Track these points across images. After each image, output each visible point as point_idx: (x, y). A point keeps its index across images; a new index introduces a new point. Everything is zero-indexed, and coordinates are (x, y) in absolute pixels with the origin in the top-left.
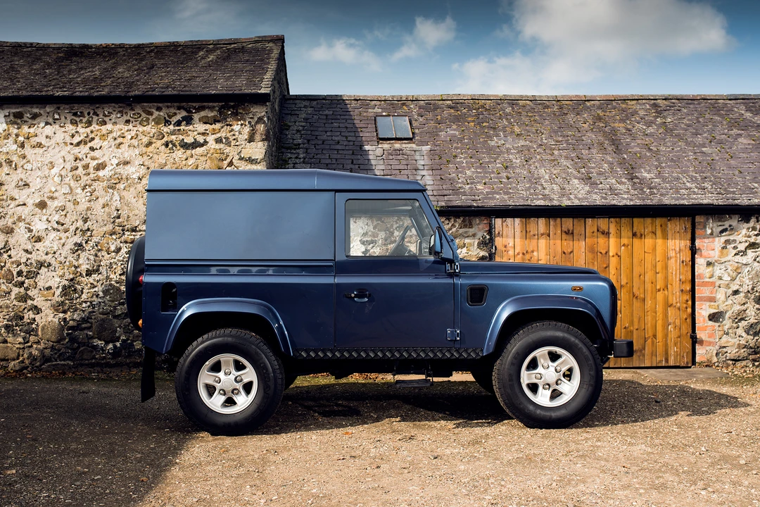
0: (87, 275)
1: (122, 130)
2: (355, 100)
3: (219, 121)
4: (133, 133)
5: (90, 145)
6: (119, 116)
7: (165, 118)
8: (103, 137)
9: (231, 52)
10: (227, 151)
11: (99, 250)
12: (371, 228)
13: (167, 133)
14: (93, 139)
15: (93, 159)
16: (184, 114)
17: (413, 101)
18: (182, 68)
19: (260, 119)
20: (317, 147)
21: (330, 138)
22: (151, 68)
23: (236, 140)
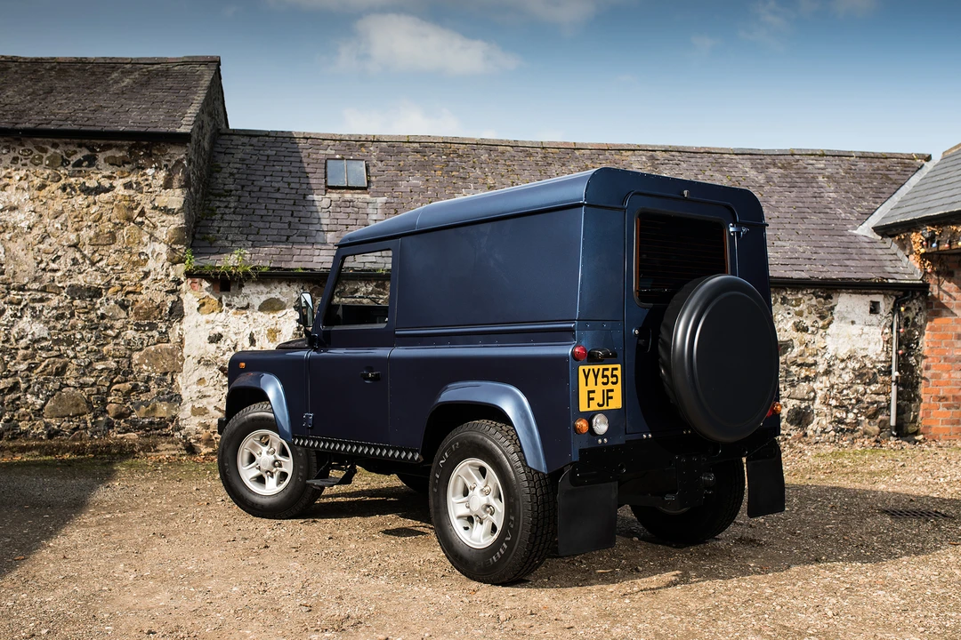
1: (8, 168)
2: (304, 138)
3: (128, 163)
4: (22, 173)
6: (4, 151)
7: (62, 156)
9: (152, 75)
10: (138, 198)
13: (65, 174)
16: (86, 152)
17: (374, 141)
18: (89, 94)
19: (179, 162)
20: (252, 194)
21: (269, 184)
22: (48, 93)
23: (149, 185)
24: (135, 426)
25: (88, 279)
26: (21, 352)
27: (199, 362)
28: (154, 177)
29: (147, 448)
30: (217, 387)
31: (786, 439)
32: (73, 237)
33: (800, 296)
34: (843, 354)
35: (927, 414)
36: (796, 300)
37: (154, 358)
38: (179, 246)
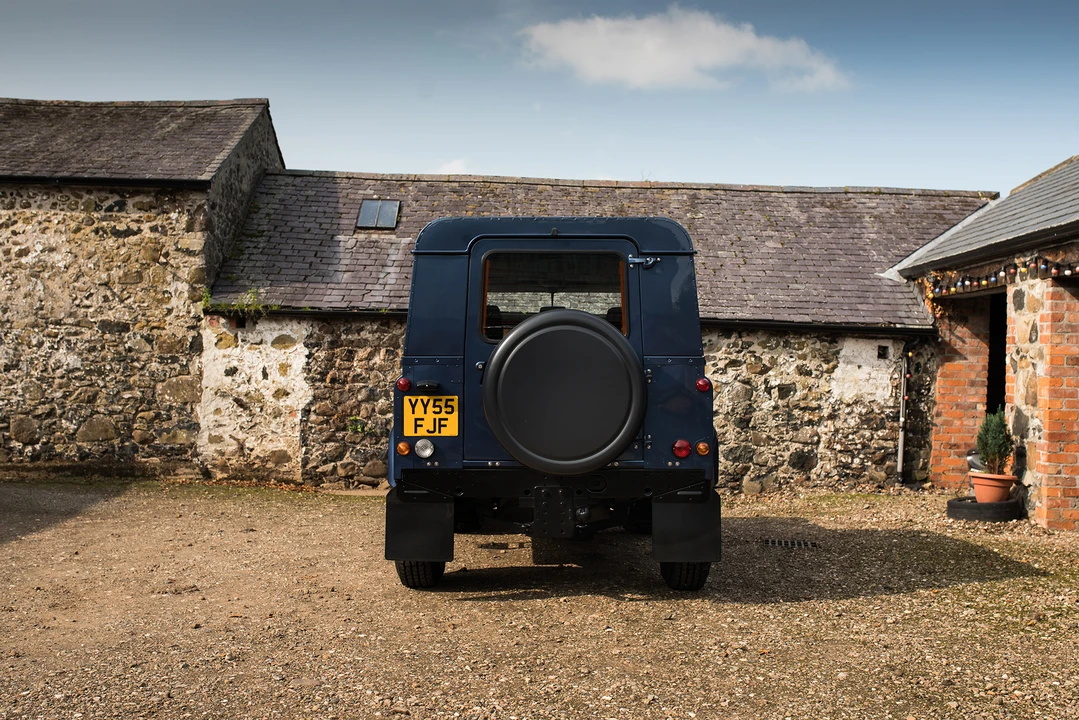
0: (5, 370)
1: (47, 213)
2: (347, 178)
3: (155, 208)
4: (60, 218)
5: (12, 228)
6: (45, 198)
7: (96, 202)
8: (27, 221)
9: (199, 117)
10: (163, 240)
11: (19, 344)
12: (316, 330)
13: (98, 218)
14: (15, 222)
15: (16, 244)
17: (414, 181)
18: (132, 140)
19: (200, 207)
20: (283, 235)
21: (301, 224)
22: (96, 140)
23: (173, 229)
24: (158, 451)
25: (117, 315)
26: (57, 381)
27: (216, 393)
28: (177, 221)
29: (166, 472)
30: (232, 416)
31: (788, 483)
32: (104, 276)
33: (803, 340)
34: (849, 397)
35: (938, 461)
36: (799, 344)
37: (175, 389)
38: (200, 286)
